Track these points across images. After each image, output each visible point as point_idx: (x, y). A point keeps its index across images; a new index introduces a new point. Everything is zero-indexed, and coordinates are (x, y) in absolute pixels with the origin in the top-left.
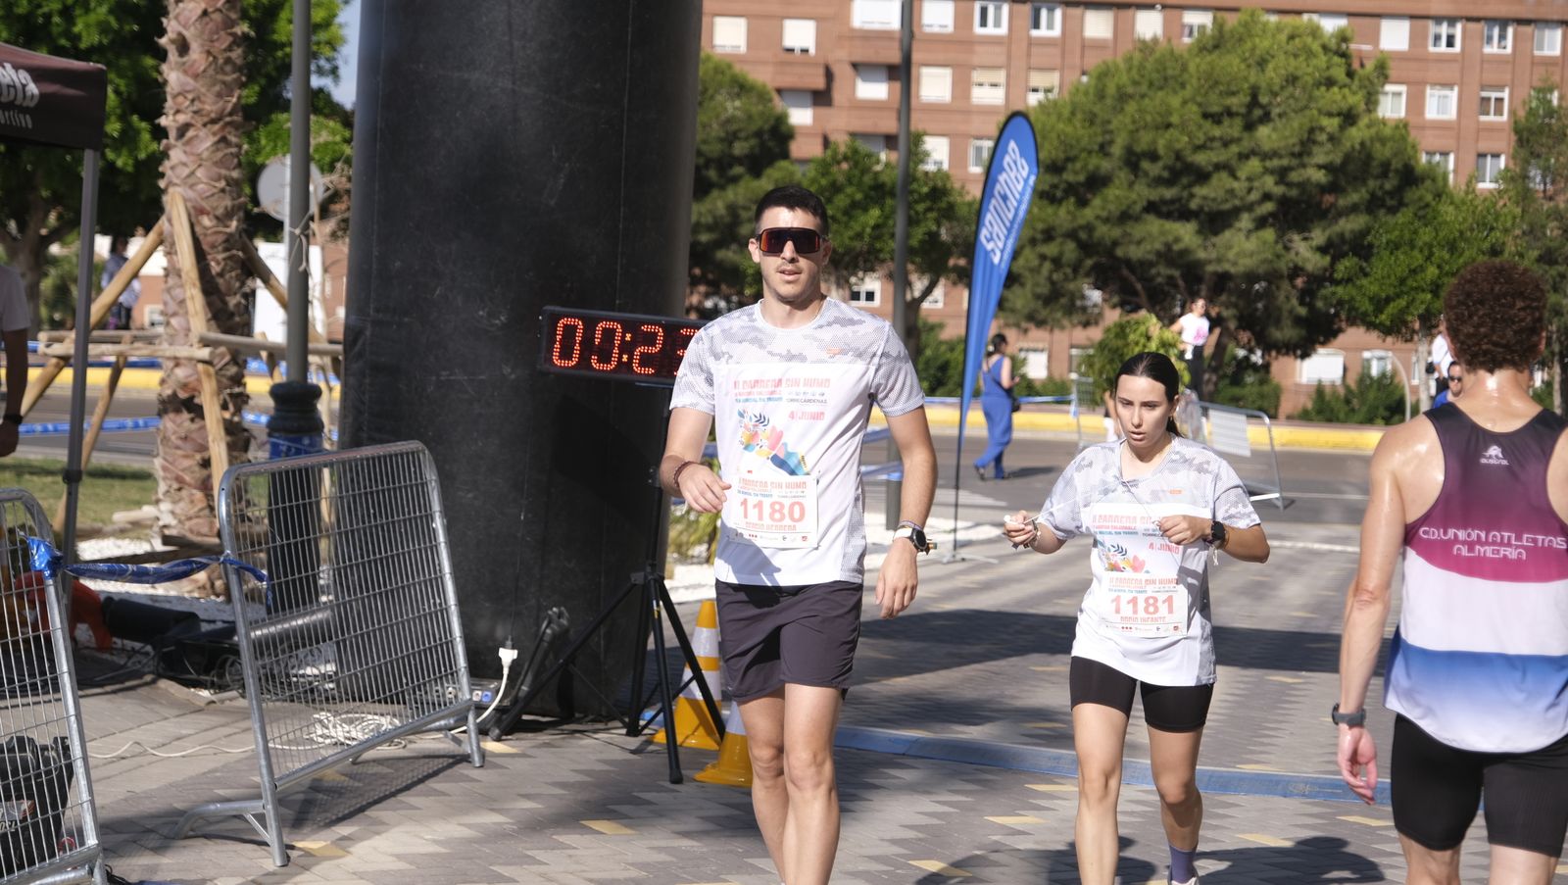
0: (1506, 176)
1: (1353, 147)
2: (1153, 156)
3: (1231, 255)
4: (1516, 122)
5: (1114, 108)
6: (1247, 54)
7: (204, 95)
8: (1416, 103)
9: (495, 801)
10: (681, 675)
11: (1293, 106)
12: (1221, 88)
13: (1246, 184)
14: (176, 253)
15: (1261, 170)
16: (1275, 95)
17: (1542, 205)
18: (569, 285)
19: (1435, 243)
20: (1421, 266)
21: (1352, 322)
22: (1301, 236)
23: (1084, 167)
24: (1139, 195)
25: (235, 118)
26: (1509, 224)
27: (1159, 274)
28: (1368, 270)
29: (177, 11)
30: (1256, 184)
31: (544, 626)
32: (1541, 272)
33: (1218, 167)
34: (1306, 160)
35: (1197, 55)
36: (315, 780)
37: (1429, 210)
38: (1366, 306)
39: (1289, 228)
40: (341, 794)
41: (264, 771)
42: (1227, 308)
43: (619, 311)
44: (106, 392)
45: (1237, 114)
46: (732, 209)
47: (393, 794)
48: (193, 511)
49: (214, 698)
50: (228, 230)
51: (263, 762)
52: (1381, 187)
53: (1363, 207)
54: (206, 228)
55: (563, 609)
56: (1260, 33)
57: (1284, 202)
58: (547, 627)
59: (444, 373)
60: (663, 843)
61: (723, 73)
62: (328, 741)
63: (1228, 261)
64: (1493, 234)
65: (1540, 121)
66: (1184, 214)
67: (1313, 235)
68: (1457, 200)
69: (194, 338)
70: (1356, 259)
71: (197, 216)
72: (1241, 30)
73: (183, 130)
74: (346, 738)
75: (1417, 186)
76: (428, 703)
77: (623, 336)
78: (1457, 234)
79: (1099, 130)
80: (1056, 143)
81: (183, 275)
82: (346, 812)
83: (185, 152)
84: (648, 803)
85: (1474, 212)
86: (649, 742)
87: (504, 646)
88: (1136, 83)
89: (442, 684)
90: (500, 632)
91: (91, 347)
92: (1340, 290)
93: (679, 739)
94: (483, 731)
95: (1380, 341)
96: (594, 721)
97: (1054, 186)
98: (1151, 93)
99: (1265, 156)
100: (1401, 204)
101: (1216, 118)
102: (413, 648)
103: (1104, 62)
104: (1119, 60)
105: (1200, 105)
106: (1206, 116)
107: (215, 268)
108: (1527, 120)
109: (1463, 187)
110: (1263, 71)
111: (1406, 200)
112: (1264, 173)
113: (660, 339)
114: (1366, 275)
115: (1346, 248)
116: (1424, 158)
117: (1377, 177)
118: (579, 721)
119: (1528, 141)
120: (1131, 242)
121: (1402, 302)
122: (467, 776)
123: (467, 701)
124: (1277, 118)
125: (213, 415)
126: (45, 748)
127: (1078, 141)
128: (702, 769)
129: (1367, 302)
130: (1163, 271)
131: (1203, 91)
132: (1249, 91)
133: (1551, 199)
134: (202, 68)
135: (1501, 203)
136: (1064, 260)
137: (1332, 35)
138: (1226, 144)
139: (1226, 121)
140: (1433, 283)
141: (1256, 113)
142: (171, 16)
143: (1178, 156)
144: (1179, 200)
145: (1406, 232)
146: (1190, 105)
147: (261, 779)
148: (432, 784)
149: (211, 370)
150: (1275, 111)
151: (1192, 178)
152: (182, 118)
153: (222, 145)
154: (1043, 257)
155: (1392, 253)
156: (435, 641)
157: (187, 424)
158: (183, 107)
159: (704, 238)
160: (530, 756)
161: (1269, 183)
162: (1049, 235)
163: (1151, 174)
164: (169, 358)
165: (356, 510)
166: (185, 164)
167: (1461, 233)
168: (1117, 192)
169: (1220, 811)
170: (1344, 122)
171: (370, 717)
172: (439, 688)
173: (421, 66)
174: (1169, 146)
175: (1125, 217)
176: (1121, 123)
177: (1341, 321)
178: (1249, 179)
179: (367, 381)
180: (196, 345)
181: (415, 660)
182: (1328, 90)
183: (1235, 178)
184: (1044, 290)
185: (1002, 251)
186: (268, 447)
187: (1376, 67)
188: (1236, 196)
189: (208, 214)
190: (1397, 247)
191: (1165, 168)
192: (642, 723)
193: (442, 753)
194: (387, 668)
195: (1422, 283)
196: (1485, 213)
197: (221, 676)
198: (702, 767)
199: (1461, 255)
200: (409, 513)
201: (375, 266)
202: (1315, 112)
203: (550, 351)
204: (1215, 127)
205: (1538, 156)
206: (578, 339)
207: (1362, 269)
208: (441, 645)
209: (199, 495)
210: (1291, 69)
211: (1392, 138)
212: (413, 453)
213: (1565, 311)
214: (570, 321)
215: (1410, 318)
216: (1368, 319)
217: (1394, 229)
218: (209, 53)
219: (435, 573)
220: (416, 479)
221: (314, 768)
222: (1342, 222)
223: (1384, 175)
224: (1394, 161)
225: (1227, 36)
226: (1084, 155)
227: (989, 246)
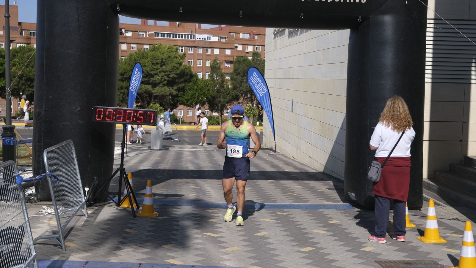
0: (210, 76)
1: (182, 71)
3: (159, 92)
4: (211, 66)
5: (134, 62)
6: (160, 52)
11: (170, 62)
12: (155, 58)
13: (161, 77)
16: (166, 60)
17: (216, 81)
18: (94, 101)
19: (197, 89)
20: (195, 93)
21: (180, 104)
22: (172, 88)
23: (128, 74)
26: (211, 85)
27: (144, 96)
30: (163, 77)
33: (156, 74)
34: (172, 73)
35: (150, 52)
37: (196, 82)
38: (185, 101)
39: (170, 86)
45: (159, 64)
52: (186, 78)
53: (183, 82)
56: (162, 48)
57: (168, 81)
59: (64, 122)
63: (158, 93)
64: (208, 87)
66: (148, 83)
67: (174, 87)
68: (201, 81)
70: (182, 92)
72: (159, 47)
74: (51, 212)
75: (193, 78)
77: (114, 113)
78: (201, 87)
79: (131, 67)
80: (122, 69)
85: (204, 83)
87: (86, 187)
88: (138, 57)
89: (71, 197)
92: (180, 99)
97: (122, 78)
99: (165, 72)
100: (190, 81)
101: (155, 64)
103: (131, 53)
104: (133, 53)
105: (151, 62)
106: (153, 64)
108: (213, 65)
109: (202, 78)
110: (163, 55)
111: (191, 81)
112: (164, 75)
113: (122, 113)
114: (184, 95)
115: (180, 90)
116: (194, 73)
119: (213, 69)
121: (191, 100)
124: (166, 64)
126: (17, 229)
130: (145, 95)
131: (152, 59)
132: (161, 59)
133: (218, 80)
135: (209, 81)
136: (125, 93)
138: (157, 69)
139: (157, 65)
140: (197, 96)
141: (163, 64)
143: (148, 72)
144: (148, 81)
145: (192, 87)
146: (149, 62)
151: (150, 76)
154: (121, 93)
155: (189, 91)
160: (96, 213)
161: (166, 77)
162: (122, 88)
170: (180, 65)
173: (56, 49)
179: (43, 125)
182: (176, 59)
183: (159, 76)
184: (121, 99)
185: (135, 91)
187: (183, 55)
188: (159, 80)
190: (190, 90)
191: (145, 74)
195: (195, 96)
196: (207, 83)
199: (202, 91)
201: (44, 97)
202: (174, 63)
203: (95, 116)
204: (155, 66)
205: (215, 72)
206: (102, 114)
207: (184, 94)
210: (169, 55)
211: (187, 69)
212: (70, 143)
216: (185, 104)
217: (189, 86)
222: (179, 85)
223: (187, 76)
224: (189, 73)
225: (156, 48)
226: (128, 72)
227: (132, 90)
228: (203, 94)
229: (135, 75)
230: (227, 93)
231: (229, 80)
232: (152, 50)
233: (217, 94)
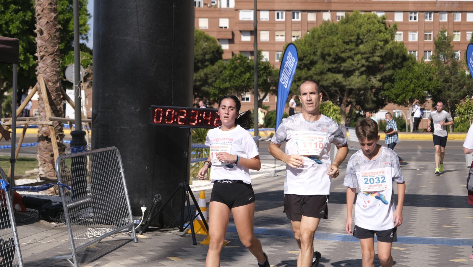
0: (433, 57)
1: (388, 50)
2: (329, 55)
3: (353, 83)
4: (435, 41)
5: (317, 41)
6: (356, 24)
7: (48, 46)
8: (406, 37)
9: (141, 252)
10: (195, 213)
11: (370, 39)
12: (348, 34)
13: (357, 62)
14: (41, 94)
15: (361, 58)
16: (364, 36)
17: (444, 65)
18: (158, 99)
19: (413, 78)
20: (409, 84)
21: (389, 102)
22: (374, 77)
23: (309, 59)
24: (325, 66)
25: (58, 53)
26: (434, 71)
27: (332, 90)
28: (393, 86)
29: (39, 22)
30: (360, 62)
31: (154, 200)
32: (444, 85)
33: (348, 57)
34: (374, 54)
35: (341, 25)
36: (87, 248)
37: (411, 68)
38: (393, 97)
39: (370, 75)
40: (95, 252)
41: (72, 246)
42: (353, 99)
43: (173, 106)
44: (22, 135)
45: (353, 42)
46: (206, 75)
47: (111, 251)
48: (49, 170)
49: (57, 225)
50: (57, 86)
51: (72, 243)
52: (396, 62)
53: (391, 68)
54: (50, 86)
55: (159, 194)
56: (359, 18)
57: (368, 67)
58: (155, 200)
59: (122, 126)
60: (191, 263)
61: (202, 35)
62: (91, 236)
63: (352, 85)
64: (430, 74)
65: (442, 41)
66: (339, 72)
67: (377, 77)
68: (419, 65)
69: (47, 118)
70: (390, 83)
71: (47, 82)
72: (354, 17)
73: (42, 57)
74: (96, 235)
75: (407, 61)
76: (120, 224)
77: (175, 113)
78: (419, 75)
79: (313, 48)
80: (300, 52)
81: (44, 100)
82: (97, 257)
83: (43, 64)
84: (187, 251)
85: (424, 68)
86: (187, 233)
87: (142, 206)
88: (323, 34)
89: (124, 218)
90: (141, 202)
91: (17, 122)
92: (385, 92)
93: (195, 232)
94: (137, 232)
95: (398, 107)
96: (170, 227)
97: (301, 65)
98: (328, 36)
99: (362, 54)
100: (403, 66)
101: (347, 43)
102: (115, 208)
103: (314, 28)
104: (318, 27)
105: (342, 39)
106: (344, 42)
107: (53, 98)
108: (438, 40)
109: (420, 61)
110: (360, 29)
111: (404, 65)
112: (362, 59)
113: (185, 114)
114: (393, 88)
115: (387, 80)
116: (409, 53)
117: (395, 59)
118: (165, 228)
119: (439, 47)
120: (324, 80)
121: (404, 95)
122: (133, 245)
123: (132, 223)
124: (365, 43)
125: (54, 141)
126: (6, 242)
127: (307, 51)
128: (202, 241)
129: (394, 96)
130: (334, 88)
131: (343, 35)
132: (357, 35)
133: (446, 63)
134: (47, 39)
135: (432, 65)
137: (380, 18)
138: (351, 50)
139: (350, 44)
140: (413, 89)
141: (359, 41)
142: (38, 23)
143: (337, 55)
144: (337, 67)
145: (404, 74)
146: (339, 39)
147: (72, 248)
148: (122, 248)
149: (53, 128)
150: (365, 40)
151: (341, 61)
152: (42, 54)
153: (54, 61)
155: (400, 81)
156: (122, 205)
157: (46, 144)
158: (42, 50)
159: (198, 83)
160: (151, 239)
161: (364, 61)
163: (329, 60)
164: (40, 125)
165: (97, 168)
166: (43, 67)
167: (420, 74)
168: (319, 66)
169: (356, 247)
170: (385, 43)
171: (103, 229)
172: (124, 219)
173: (112, 36)
174: (334, 52)
175: (322, 73)
176: (319, 45)
177: (386, 101)
178: (358, 61)
179: (99, 129)
180: (48, 121)
181: (116, 211)
182: (380, 33)
183: (354, 61)
185: (288, 85)
186: (70, 150)
187: (394, 27)
188: (354, 66)
189: (50, 81)
190: (402, 79)
191: (333, 58)
192: (184, 227)
193: (125, 239)
194: (108, 214)
195: (410, 89)
196: (427, 68)
197: (59, 218)
198: (202, 240)
199: (420, 81)
200: (113, 168)
201: (100, 95)
202: (376, 40)
203: (153, 118)
204: (347, 46)
205: (442, 51)
206: (161, 115)
207: (392, 86)
208: (124, 207)
209: (50, 165)
210: (369, 28)
211: (399, 47)
212: (113, 150)
213: (452, 96)
214: (159, 109)
215: (406, 100)
216: (394, 101)
217: (401, 74)
218: (49, 34)
219: (121, 185)
220: (115, 158)
221: (87, 244)
222: (385, 72)
223: (397, 58)
224: (400, 54)
225: (350, 19)
226: (309, 55)
227: (283, 83)
228: (421, 86)
229: (287, 62)
230: (461, 82)
231: (463, 63)
232: (344, 22)
233: (444, 84)
